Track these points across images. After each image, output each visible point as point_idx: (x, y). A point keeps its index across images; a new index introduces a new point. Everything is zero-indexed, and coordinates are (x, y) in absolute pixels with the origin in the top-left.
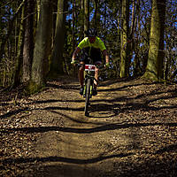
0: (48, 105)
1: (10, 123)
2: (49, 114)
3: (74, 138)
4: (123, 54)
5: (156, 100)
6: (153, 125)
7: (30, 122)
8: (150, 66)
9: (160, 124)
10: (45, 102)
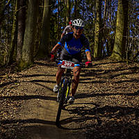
0: (34, 79)
1: (2, 92)
2: (34, 85)
3: (51, 105)
4: (96, 39)
5: (119, 75)
6: (115, 94)
7: (18, 92)
8: (116, 48)
9: (120, 94)
10: (32, 76)
